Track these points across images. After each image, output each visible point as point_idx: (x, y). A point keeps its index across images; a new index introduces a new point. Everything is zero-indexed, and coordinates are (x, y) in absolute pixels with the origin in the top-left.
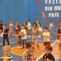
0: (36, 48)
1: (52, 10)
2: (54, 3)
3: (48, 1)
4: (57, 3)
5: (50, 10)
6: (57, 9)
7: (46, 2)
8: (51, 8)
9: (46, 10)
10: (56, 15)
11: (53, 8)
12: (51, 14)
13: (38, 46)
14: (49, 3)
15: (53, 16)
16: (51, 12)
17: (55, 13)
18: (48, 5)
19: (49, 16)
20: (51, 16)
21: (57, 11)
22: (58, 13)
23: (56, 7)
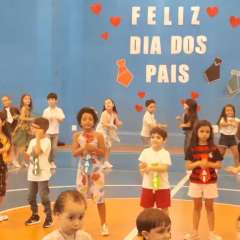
1: (159, 52)
2: (167, 22)
3: (143, 13)
4: (181, 22)
5: (152, 52)
6: (179, 51)
7: (135, 16)
9: (133, 52)
10: (178, 74)
11: (166, 43)
12: (154, 68)
13: (101, 207)
14: (149, 23)
15: (163, 78)
16: (156, 60)
17: (174, 67)
18: (143, 30)
19: (148, 79)
20: (154, 78)
21: (181, 58)
23: (179, 38)
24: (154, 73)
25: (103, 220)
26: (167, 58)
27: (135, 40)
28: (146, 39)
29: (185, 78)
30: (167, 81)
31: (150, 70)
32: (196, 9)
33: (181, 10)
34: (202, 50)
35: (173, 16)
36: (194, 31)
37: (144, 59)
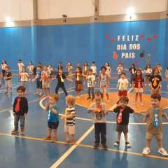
0: (105, 96)
1: (126, 49)
2: (128, 40)
3: (121, 38)
4: (132, 40)
7: (119, 38)
8: (125, 47)
9: (118, 49)
10: (131, 55)
11: (128, 47)
13: (107, 95)
14: (123, 40)
15: (127, 57)
16: (125, 51)
17: (130, 53)
18: (121, 42)
19: (122, 57)
20: (124, 57)
21: (133, 51)
22: (134, 54)
23: (132, 45)
26: (128, 51)
27: (119, 46)
28: (122, 45)
29: (133, 57)
31: (123, 55)
32: (137, 36)
33: (133, 37)
34: (139, 48)
35: (130, 38)
36: (137, 43)
37: (121, 51)
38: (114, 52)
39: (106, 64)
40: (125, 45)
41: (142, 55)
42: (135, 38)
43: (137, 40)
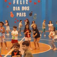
1: (19, 10)
3: (16, 2)
4: (24, 4)
5: (18, 10)
6: (24, 10)
8: (19, 9)
9: (14, 10)
10: (23, 15)
14: (17, 4)
16: (19, 12)
19: (17, 16)
22: (25, 13)
23: (23, 7)
24: (18, 15)
25: (6, 46)
26: (21, 11)
27: (14, 8)
28: (17, 7)
29: (25, 16)
30: (21, 16)
31: (18, 14)
32: (27, 1)
34: (28, 10)
36: (27, 6)
38: (11, 12)
39: (6, 21)
40: (19, 7)
41: (31, 14)
42: (25, 2)
43: (27, 3)
